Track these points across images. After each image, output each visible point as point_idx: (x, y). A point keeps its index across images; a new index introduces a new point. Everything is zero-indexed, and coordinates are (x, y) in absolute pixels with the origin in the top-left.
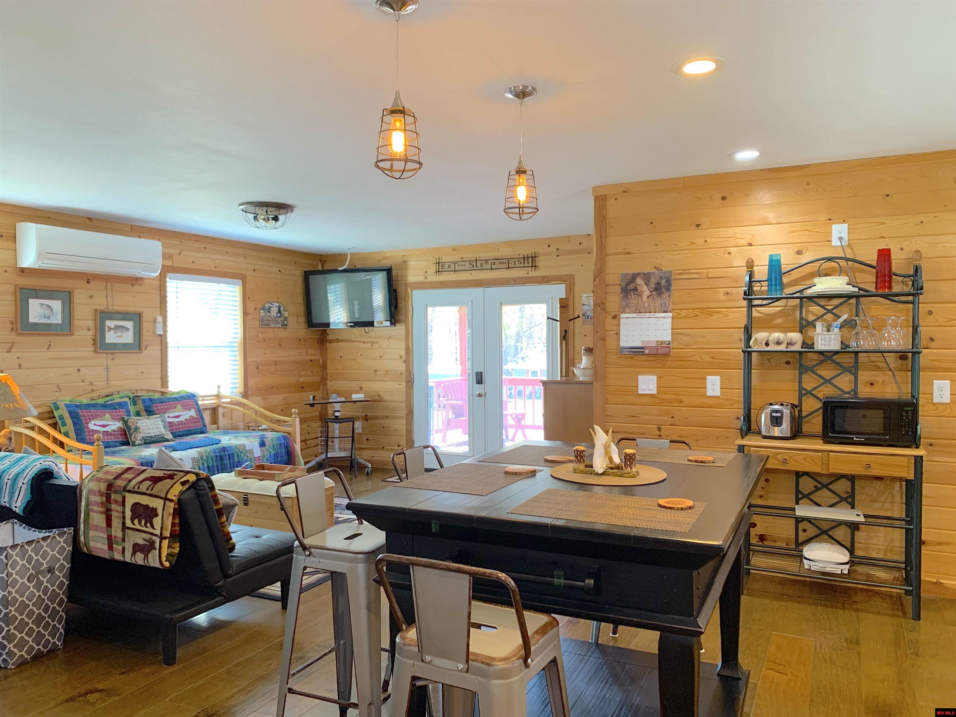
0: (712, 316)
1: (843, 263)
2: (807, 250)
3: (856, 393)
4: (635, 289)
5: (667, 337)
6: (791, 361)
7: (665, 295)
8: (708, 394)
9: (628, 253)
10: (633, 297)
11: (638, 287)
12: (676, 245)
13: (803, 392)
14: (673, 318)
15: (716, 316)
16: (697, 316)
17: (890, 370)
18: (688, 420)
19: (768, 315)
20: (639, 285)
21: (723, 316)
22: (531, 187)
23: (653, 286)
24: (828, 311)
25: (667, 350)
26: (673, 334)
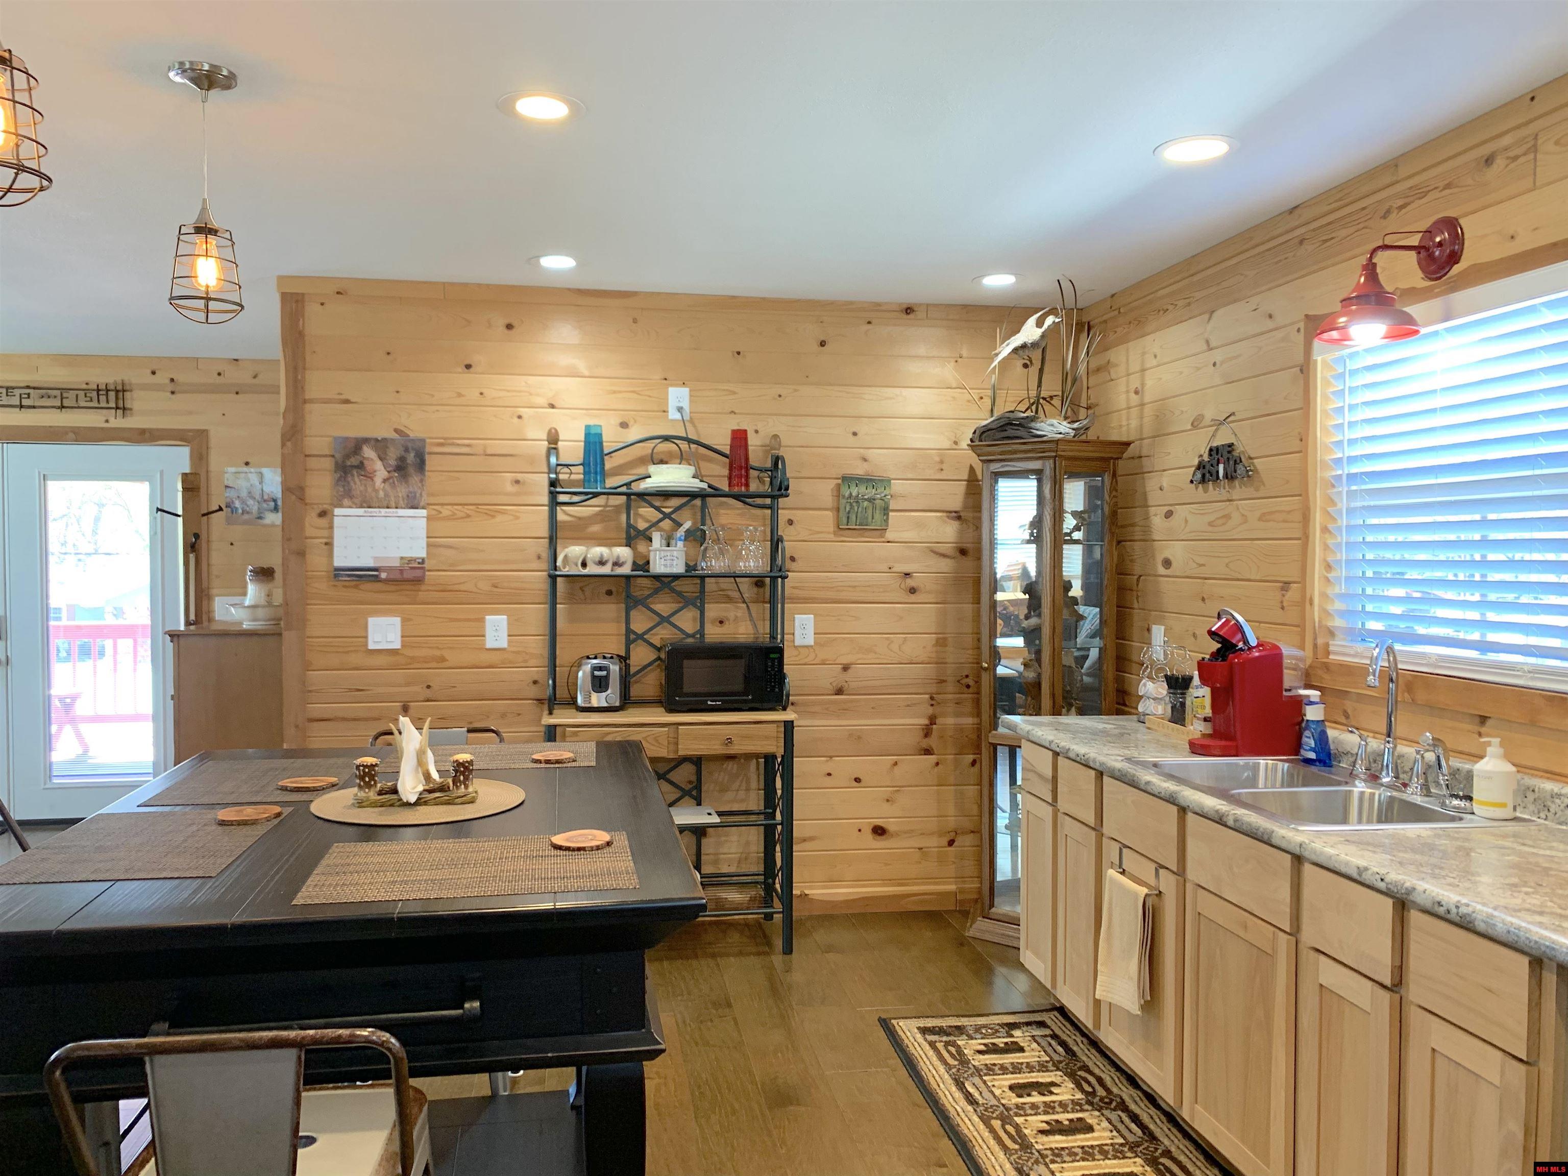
0: (493, 517)
1: (684, 445)
2: (635, 421)
3: (702, 635)
4: (361, 466)
5: (420, 551)
6: (614, 589)
7: (415, 479)
8: (488, 646)
9: (347, 402)
10: (356, 479)
11: (366, 462)
12: (433, 396)
13: (632, 637)
14: (429, 518)
15: (499, 518)
16: (468, 516)
17: (744, 602)
18: (454, 689)
19: (580, 518)
20: (368, 459)
21: (511, 517)
22: (230, 263)
23: (393, 462)
24: (666, 516)
25: (418, 573)
26: (429, 545)
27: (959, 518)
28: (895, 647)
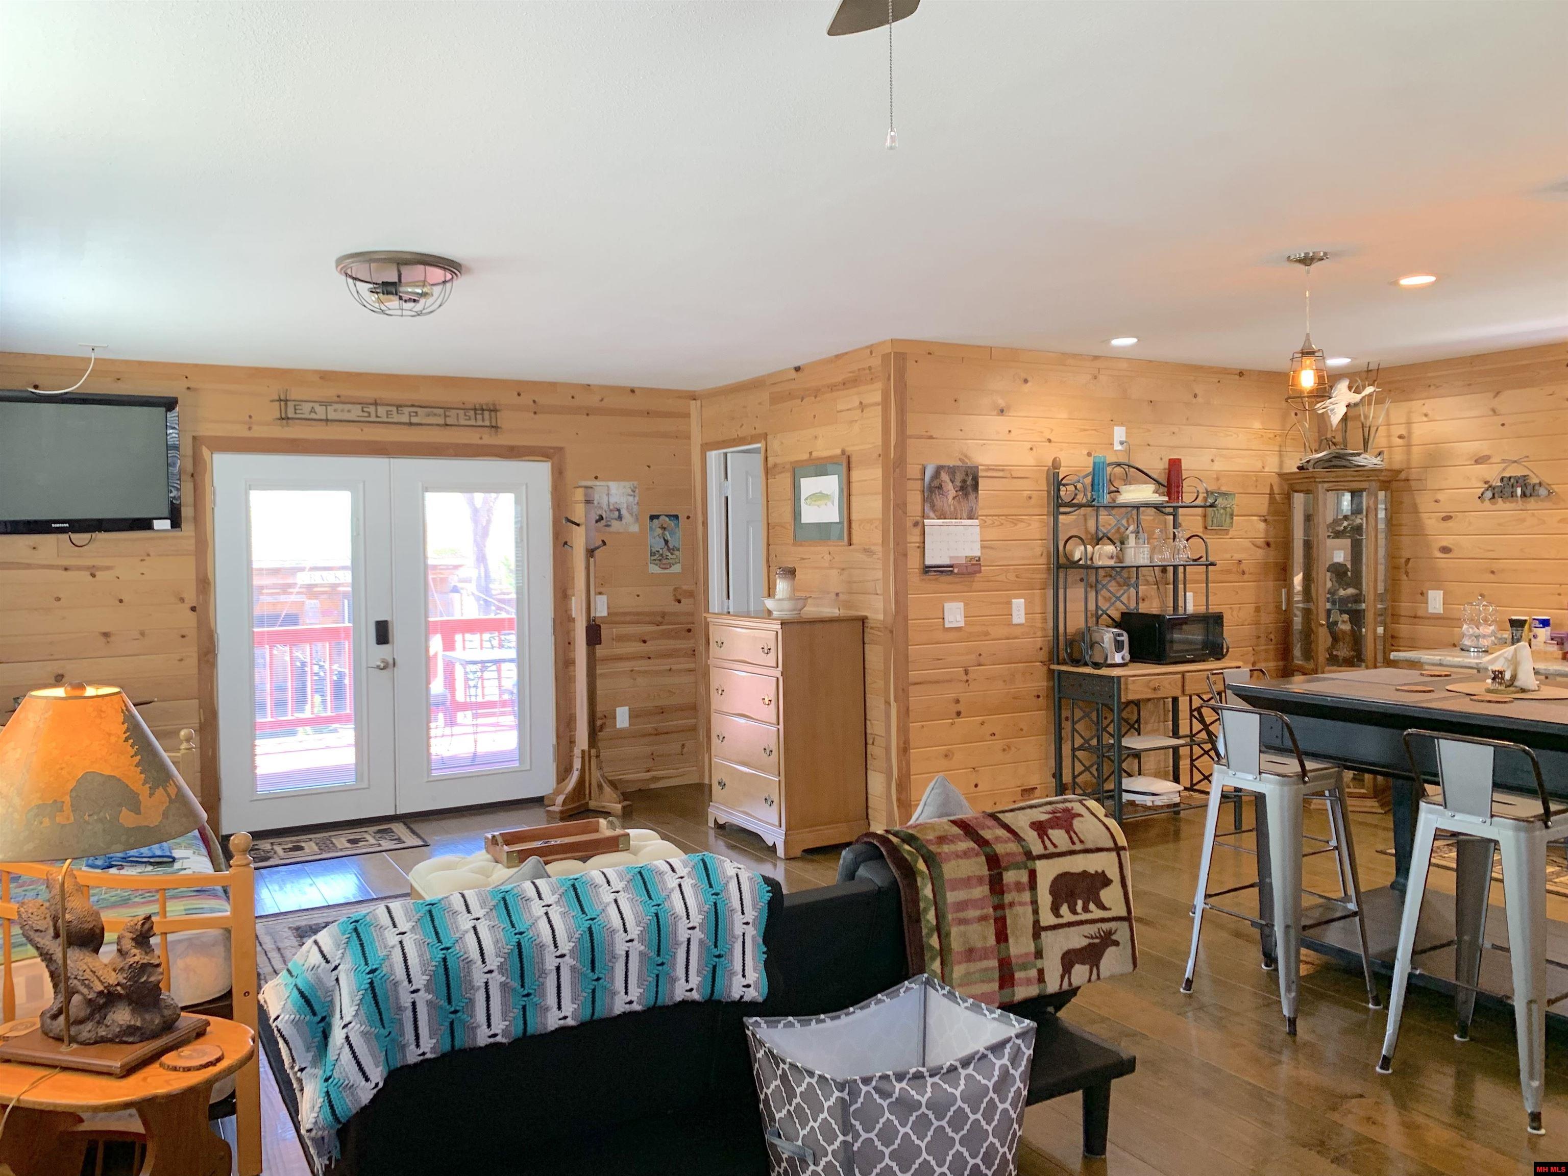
0: (1017, 524)
2: (1096, 452)
4: (941, 488)
5: (977, 553)
7: (972, 496)
8: (1014, 622)
9: (931, 437)
10: (937, 497)
11: (943, 484)
13: (1101, 612)
15: (1020, 526)
16: (1002, 524)
17: (1156, 584)
18: (993, 656)
20: (944, 482)
21: (1027, 525)
23: (958, 484)
24: (1119, 522)
25: (976, 568)
26: (982, 547)
27: (1265, 521)
28: (1235, 613)
